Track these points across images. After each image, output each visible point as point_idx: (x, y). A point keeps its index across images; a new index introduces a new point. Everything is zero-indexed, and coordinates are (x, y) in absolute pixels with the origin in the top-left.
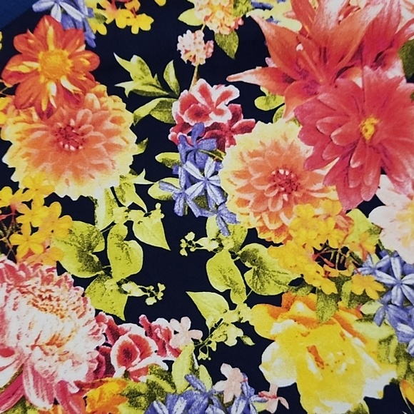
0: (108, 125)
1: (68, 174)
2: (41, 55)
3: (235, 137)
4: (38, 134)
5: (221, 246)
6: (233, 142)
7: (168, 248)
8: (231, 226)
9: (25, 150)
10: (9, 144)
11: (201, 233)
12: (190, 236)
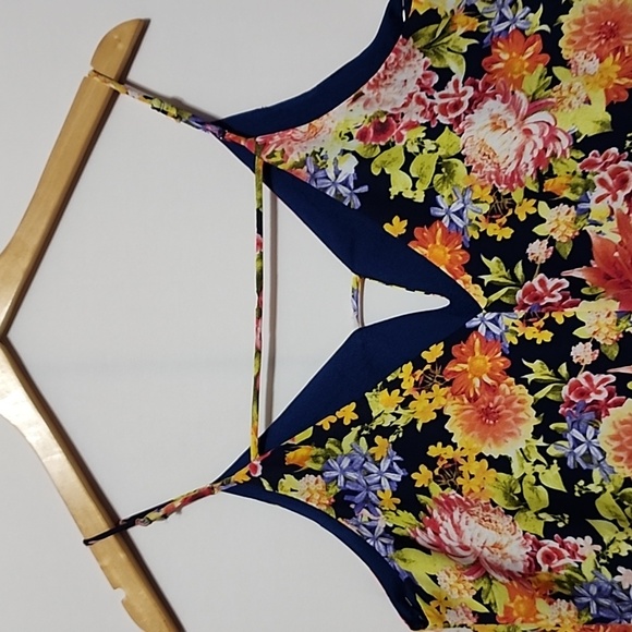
0: (516, 405)
1: (490, 440)
2: (469, 359)
3: (609, 410)
4: (468, 412)
5: (605, 490)
6: (607, 414)
7: (565, 490)
8: (611, 476)
9: (459, 422)
10: (449, 417)
11: (589, 480)
12: (581, 483)
